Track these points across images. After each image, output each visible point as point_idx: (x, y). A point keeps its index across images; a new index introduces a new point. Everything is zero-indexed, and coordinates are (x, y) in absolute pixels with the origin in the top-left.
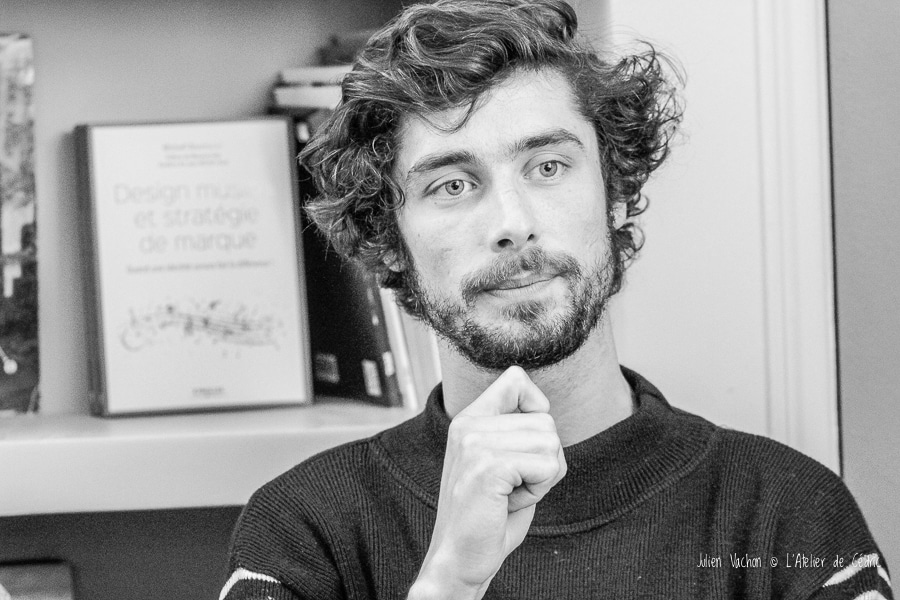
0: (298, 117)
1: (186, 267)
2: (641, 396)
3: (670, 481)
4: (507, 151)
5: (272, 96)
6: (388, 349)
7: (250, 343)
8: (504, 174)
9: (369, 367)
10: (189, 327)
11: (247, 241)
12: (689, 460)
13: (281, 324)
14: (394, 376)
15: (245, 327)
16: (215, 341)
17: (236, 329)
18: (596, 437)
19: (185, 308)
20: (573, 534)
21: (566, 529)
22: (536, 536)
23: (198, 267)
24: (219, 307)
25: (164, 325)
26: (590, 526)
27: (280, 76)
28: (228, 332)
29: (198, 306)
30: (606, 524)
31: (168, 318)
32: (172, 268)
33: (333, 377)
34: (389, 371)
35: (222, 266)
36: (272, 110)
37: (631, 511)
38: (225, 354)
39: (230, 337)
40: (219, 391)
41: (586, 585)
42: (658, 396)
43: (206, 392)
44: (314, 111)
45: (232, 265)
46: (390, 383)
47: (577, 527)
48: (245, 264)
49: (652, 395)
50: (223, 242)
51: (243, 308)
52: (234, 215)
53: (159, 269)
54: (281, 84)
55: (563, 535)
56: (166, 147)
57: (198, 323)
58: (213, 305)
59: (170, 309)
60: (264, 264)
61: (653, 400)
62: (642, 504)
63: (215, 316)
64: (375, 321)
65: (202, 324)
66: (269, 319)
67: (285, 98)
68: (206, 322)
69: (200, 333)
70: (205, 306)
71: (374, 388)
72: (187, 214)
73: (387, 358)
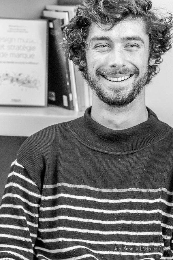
0: (50, 20)
1: (13, 62)
2: (150, 116)
3: (156, 141)
4: (121, 39)
5: (42, 13)
6: (71, 92)
7: (30, 87)
8: (118, 46)
9: (65, 98)
10: (12, 81)
11: (32, 56)
12: (163, 136)
13: (40, 82)
14: (72, 101)
15: (29, 82)
16: (20, 86)
17: (26, 82)
18: (135, 127)
19: (11, 75)
20: (125, 155)
21: (123, 153)
22: (114, 155)
23: (17, 63)
24: (21, 76)
25: (5, 79)
26: (131, 153)
27: (45, 7)
28: (24, 83)
29: (15, 75)
30: (136, 152)
31: (6, 77)
32: (8, 62)
33: (54, 99)
34: (71, 99)
35: (24, 63)
36: (42, 17)
37: (143, 149)
38: (22, 90)
39: (24, 85)
40: (20, 100)
41: (128, 171)
42: (155, 116)
43: (16, 100)
44: (55, 19)
45: (27, 63)
46: (71, 103)
47: (126, 153)
48: (31, 63)
49: (154, 115)
50: (24, 56)
51: (29, 76)
52: (28, 48)
53: (4, 62)
54: (45, 9)
55: (122, 155)
56: (10, 26)
57: (15, 80)
58: (20, 75)
59: (7, 75)
60: (36, 64)
61: (153, 117)
62: (147, 147)
63: (20, 78)
64: (68, 84)
65: (16, 80)
66: (36, 80)
67: (46, 14)
68: (17, 80)
69: (15, 83)
70: (17, 75)
71: (66, 104)
72: (14, 46)
73: (70, 95)
